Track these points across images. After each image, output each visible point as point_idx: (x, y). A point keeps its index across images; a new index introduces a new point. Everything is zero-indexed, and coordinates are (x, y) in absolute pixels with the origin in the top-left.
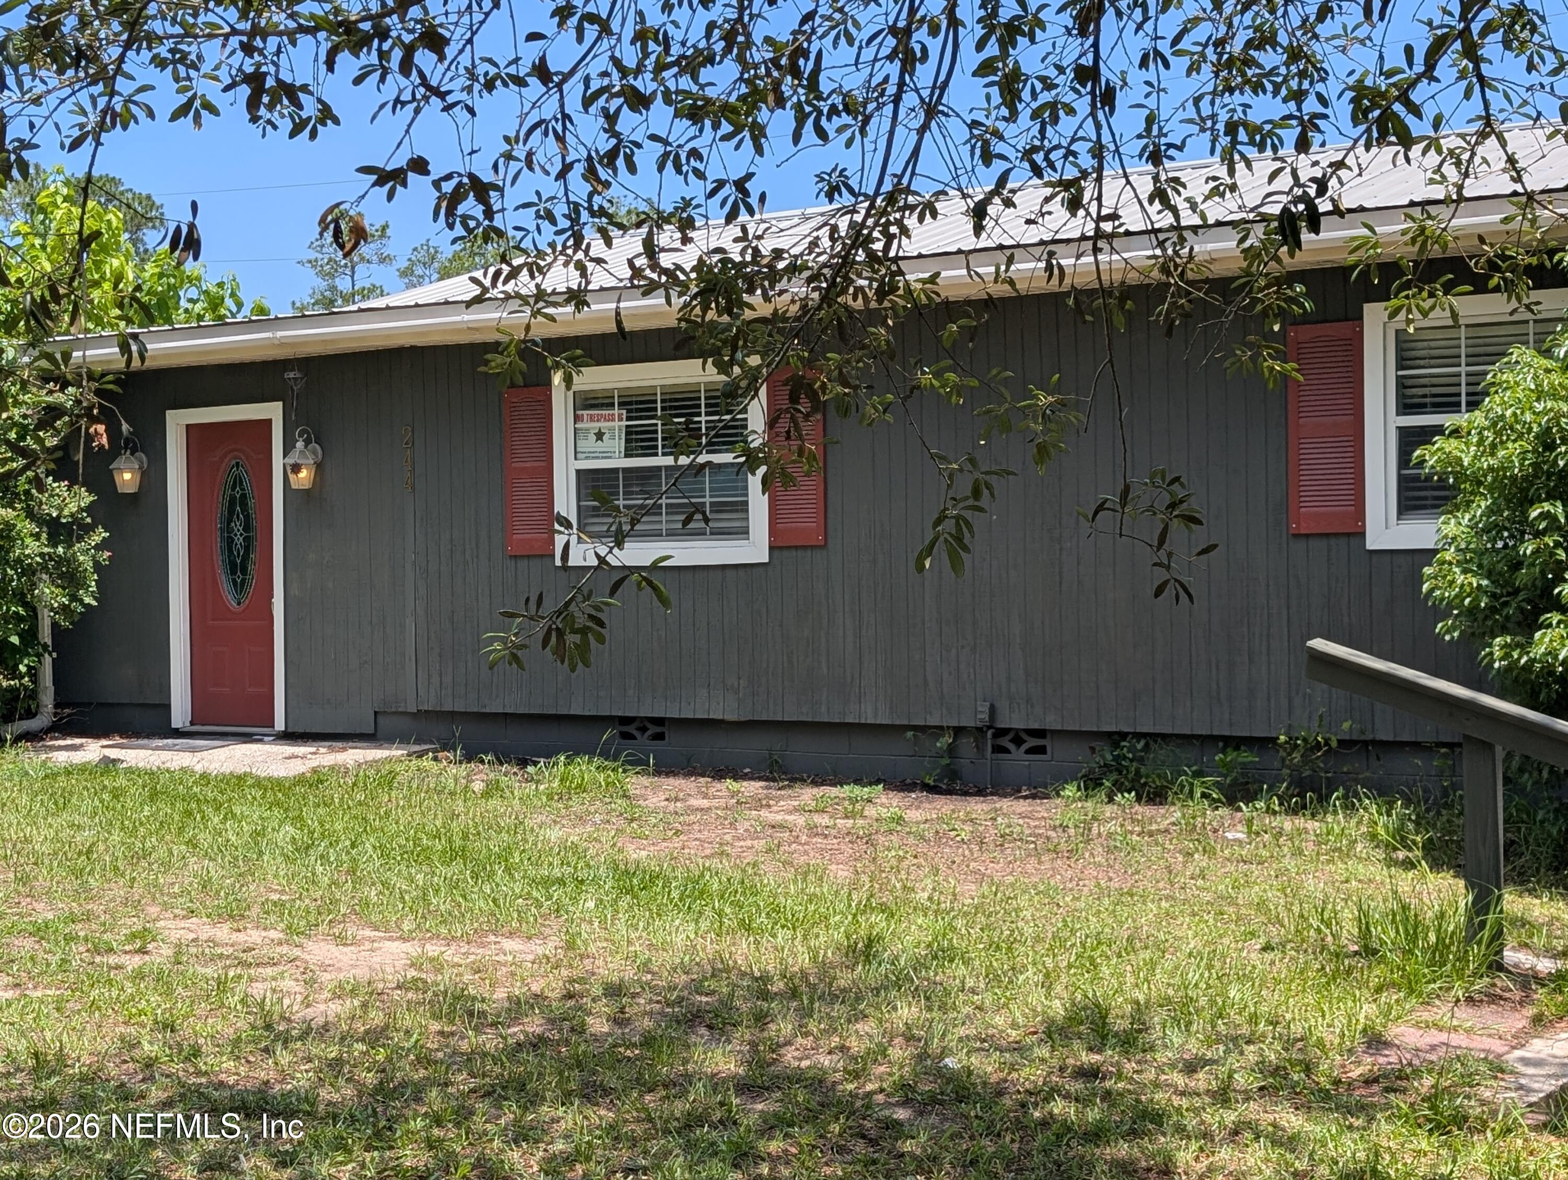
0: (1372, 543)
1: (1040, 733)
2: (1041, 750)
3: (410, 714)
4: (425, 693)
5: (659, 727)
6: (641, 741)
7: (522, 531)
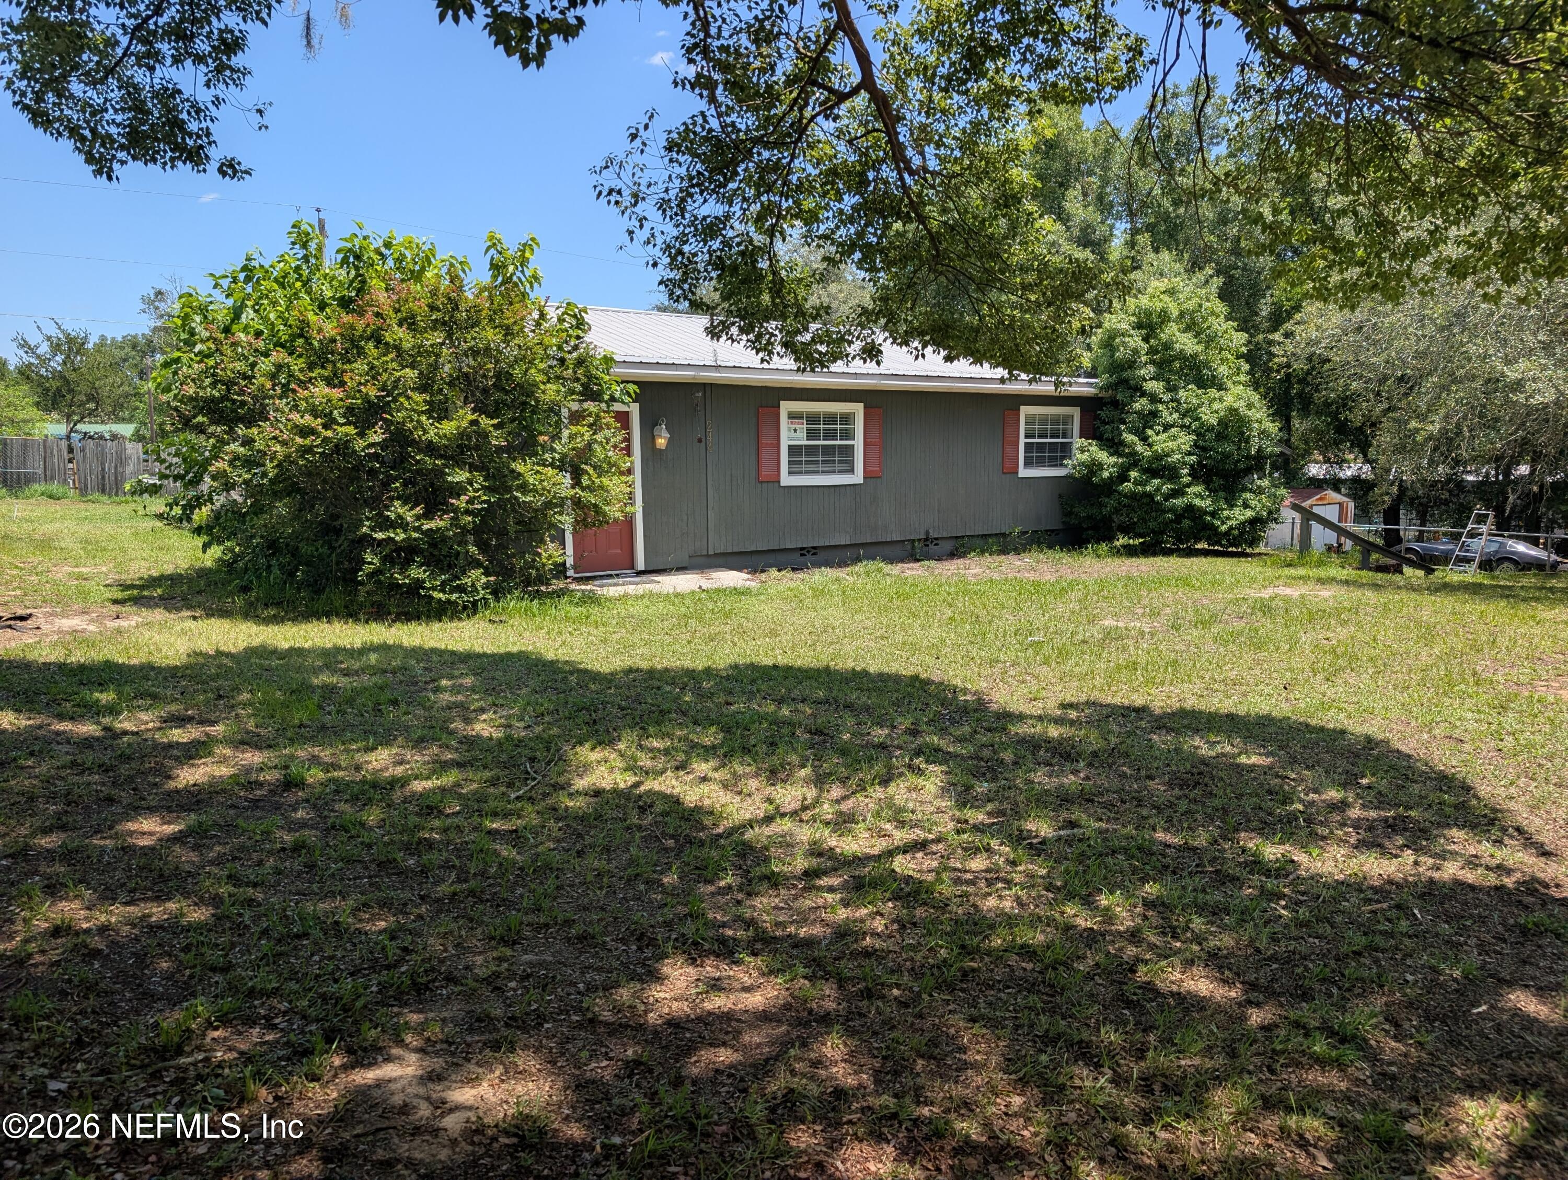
0: (1020, 475)
1: (938, 539)
3: (708, 556)
4: (718, 545)
5: (814, 550)
6: (809, 556)
7: (766, 472)
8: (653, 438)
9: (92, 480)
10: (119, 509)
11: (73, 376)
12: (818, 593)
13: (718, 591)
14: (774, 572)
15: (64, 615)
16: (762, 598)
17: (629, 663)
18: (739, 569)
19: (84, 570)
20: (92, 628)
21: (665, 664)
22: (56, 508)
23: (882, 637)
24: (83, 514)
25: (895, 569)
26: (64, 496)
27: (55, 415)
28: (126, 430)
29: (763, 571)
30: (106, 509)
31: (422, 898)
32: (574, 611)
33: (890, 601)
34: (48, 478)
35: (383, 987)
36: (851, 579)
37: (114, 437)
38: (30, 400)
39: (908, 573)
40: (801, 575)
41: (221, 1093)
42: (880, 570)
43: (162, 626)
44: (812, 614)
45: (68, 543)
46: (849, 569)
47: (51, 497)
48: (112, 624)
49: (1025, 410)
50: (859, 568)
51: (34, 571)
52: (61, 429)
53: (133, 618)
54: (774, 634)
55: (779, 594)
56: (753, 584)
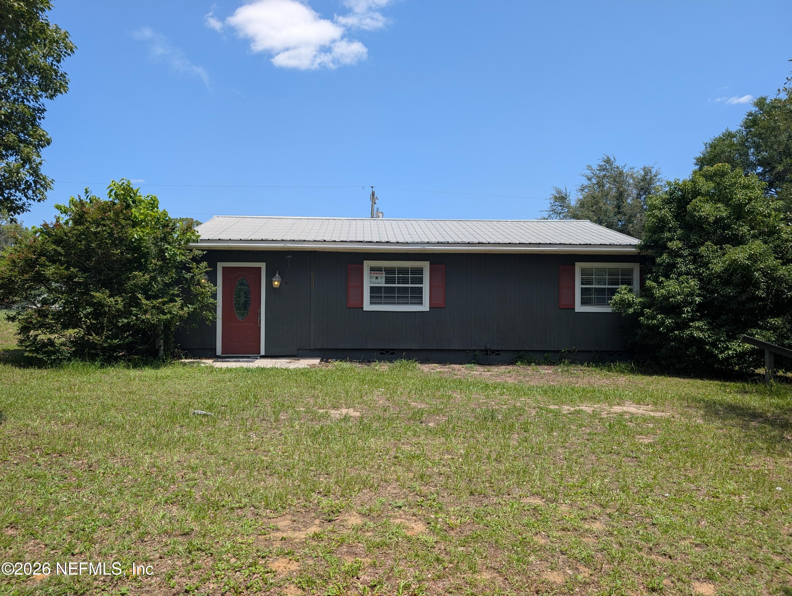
0: (576, 311)
1: (498, 351)
2: (499, 354)
3: (311, 350)
4: (316, 344)
5: (392, 351)
6: (387, 354)
7: (352, 302)
49: (579, 266)
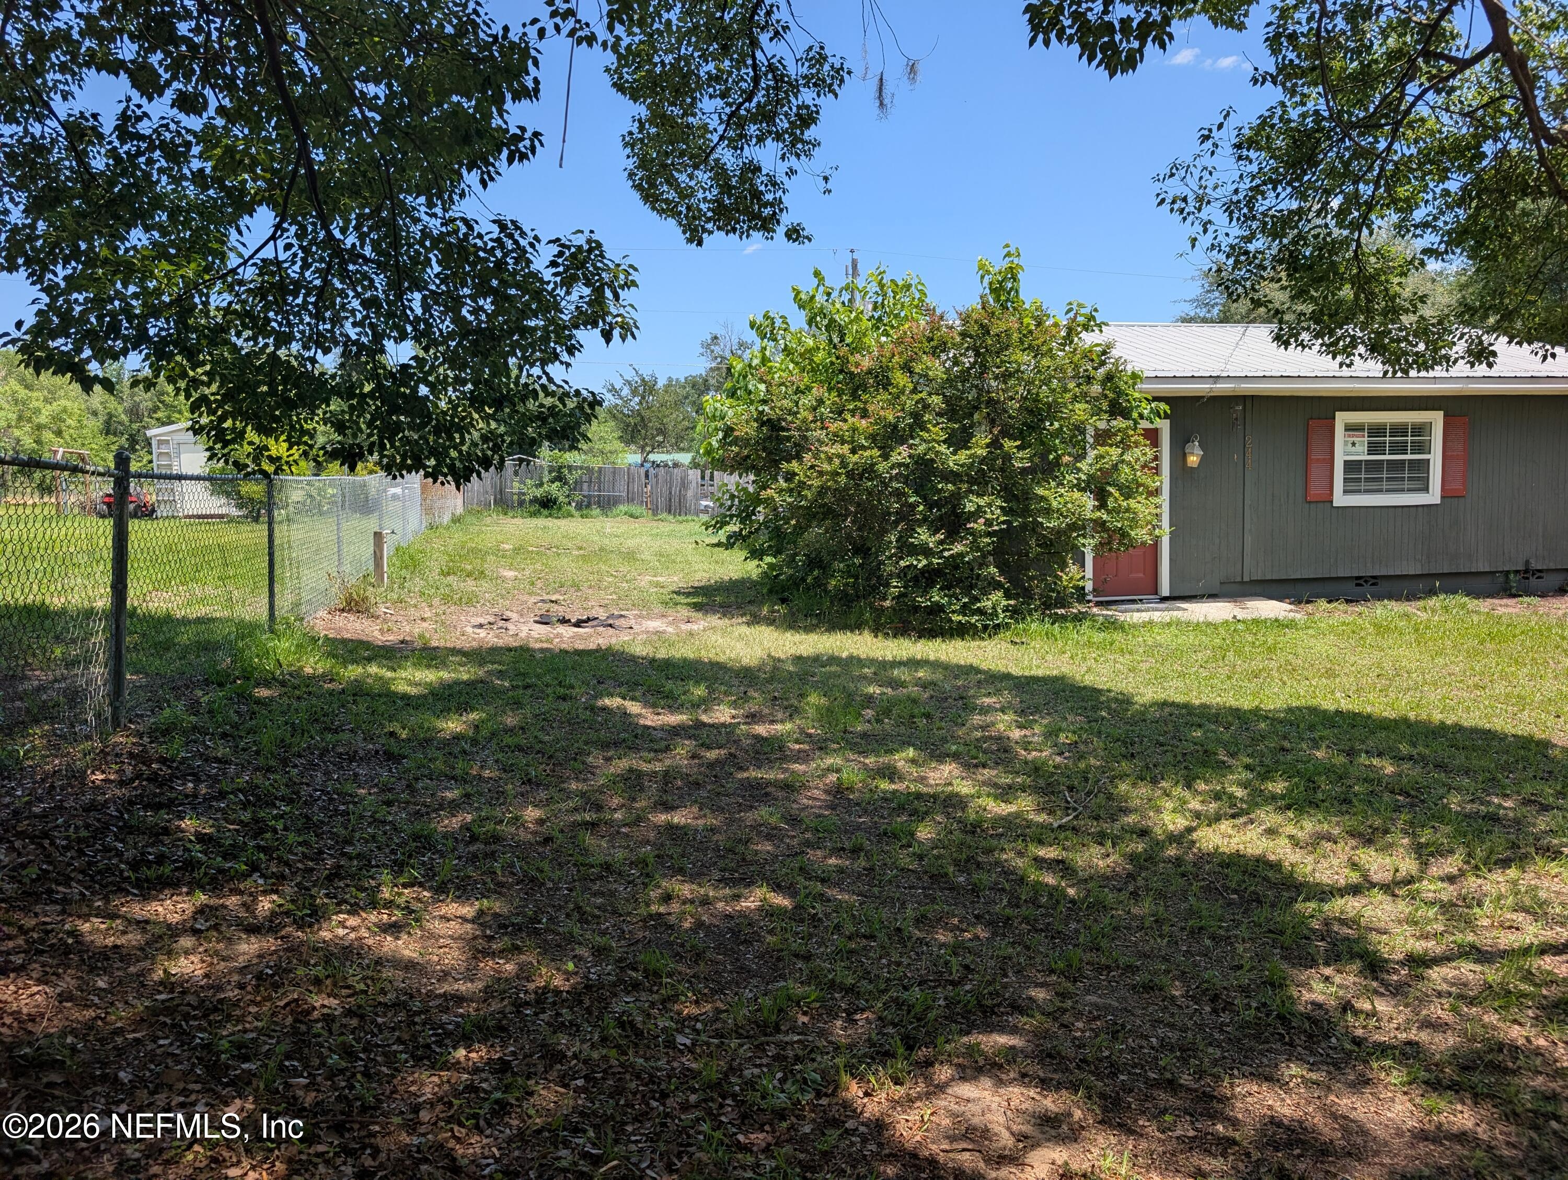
1: (1542, 571)
2: (1541, 577)
3: (1242, 583)
4: (1253, 571)
5: (1375, 580)
6: (1367, 587)
7: (1316, 490)
8: (1184, 456)
9: (661, 502)
10: (682, 527)
11: (646, 414)
12: (1381, 629)
13: (1256, 621)
14: (1323, 604)
15: (649, 617)
16: (1311, 632)
17: (1161, 696)
18: (1280, 599)
19: (661, 579)
20: (670, 629)
21: (1204, 700)
22: (635, 525)
23: (1476, 686)
24: (655, 531)
25: (1484, 605)
26: (641, 516)
27: (633, 447)
28: (685, 458)
29: (1308, 602)
30: (672, 527)
31: (977, 917)
32: (1098, 637)
33: (1482, 643)
34: (630, 500)
35: (951, 1003)
36: (1424, 616)
37: (676, 465)
38: (616, 435)
39: (1501, 611)
40: (1359, 608)
41: (818, 1077)
42: (1463, 606)
43: (724, 632)
44: (1377, 654)
45: (646, 556)
46: (1421, 603)
47: (632, 516)
48: (685, 627)
50: (1433, 602)
51: (624, 578)
52: (637, 458)
53: (702, 623)
54: (1330, 674)
55: (1332, 628)
56: (1298, 616)
